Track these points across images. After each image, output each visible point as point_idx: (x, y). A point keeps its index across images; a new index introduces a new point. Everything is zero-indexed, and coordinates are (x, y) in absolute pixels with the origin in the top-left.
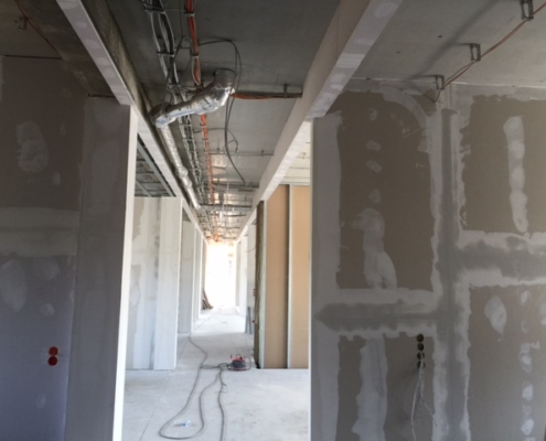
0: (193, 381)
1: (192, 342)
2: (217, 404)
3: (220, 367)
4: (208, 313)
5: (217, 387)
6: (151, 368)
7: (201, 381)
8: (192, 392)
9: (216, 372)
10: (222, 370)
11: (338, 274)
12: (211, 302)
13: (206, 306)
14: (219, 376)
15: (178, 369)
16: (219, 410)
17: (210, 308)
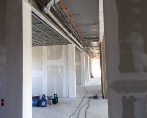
0: (80, 102)
1: (84, 88)
2: (84, 113)
3: (90, 98)
4: (93, 79)
5: (87, 106)
6: (68, 97)
7: (82, 102)
8: (78, 107)
9: (88, 99)
10: (90, 99)
11: (119, 66)
12: (93, 76)
13: (92, 77)
14: (89, 101)
15: (77, 98)
16: (84, 116)
17: (93, 77)
